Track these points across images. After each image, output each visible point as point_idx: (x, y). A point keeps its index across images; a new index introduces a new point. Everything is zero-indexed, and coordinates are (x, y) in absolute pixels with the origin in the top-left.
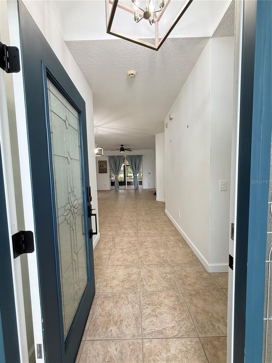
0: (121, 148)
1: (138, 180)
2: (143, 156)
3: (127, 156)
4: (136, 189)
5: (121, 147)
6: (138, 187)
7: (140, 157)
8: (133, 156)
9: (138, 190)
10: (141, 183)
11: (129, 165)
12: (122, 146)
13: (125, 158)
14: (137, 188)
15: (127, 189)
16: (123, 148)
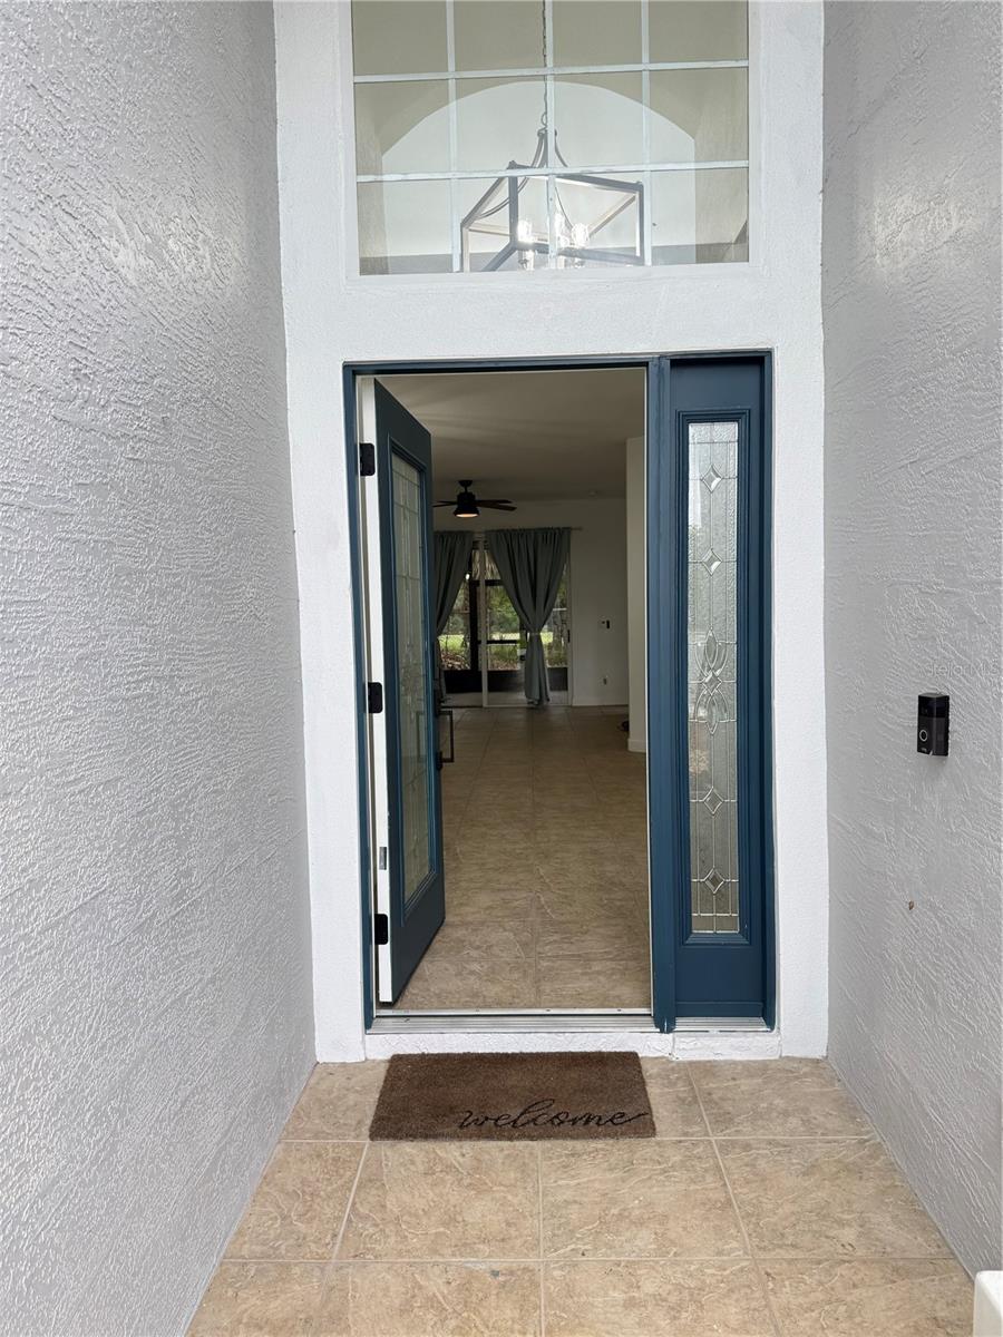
0: (461, 496)
1: (548, 666)
2: (574, 534)
3: (486, 532)
4: (538, 707)
5: (463, 490)
6: (543, 697)
7: (556, 540)
8: (523, 533)
9: (545, 709)
10: (561, 679)
11: (499, 578)
12: (466, 483)
13: (481, 545)
14: (540, 701)
15: (485, 705)
16: (471, 496)
